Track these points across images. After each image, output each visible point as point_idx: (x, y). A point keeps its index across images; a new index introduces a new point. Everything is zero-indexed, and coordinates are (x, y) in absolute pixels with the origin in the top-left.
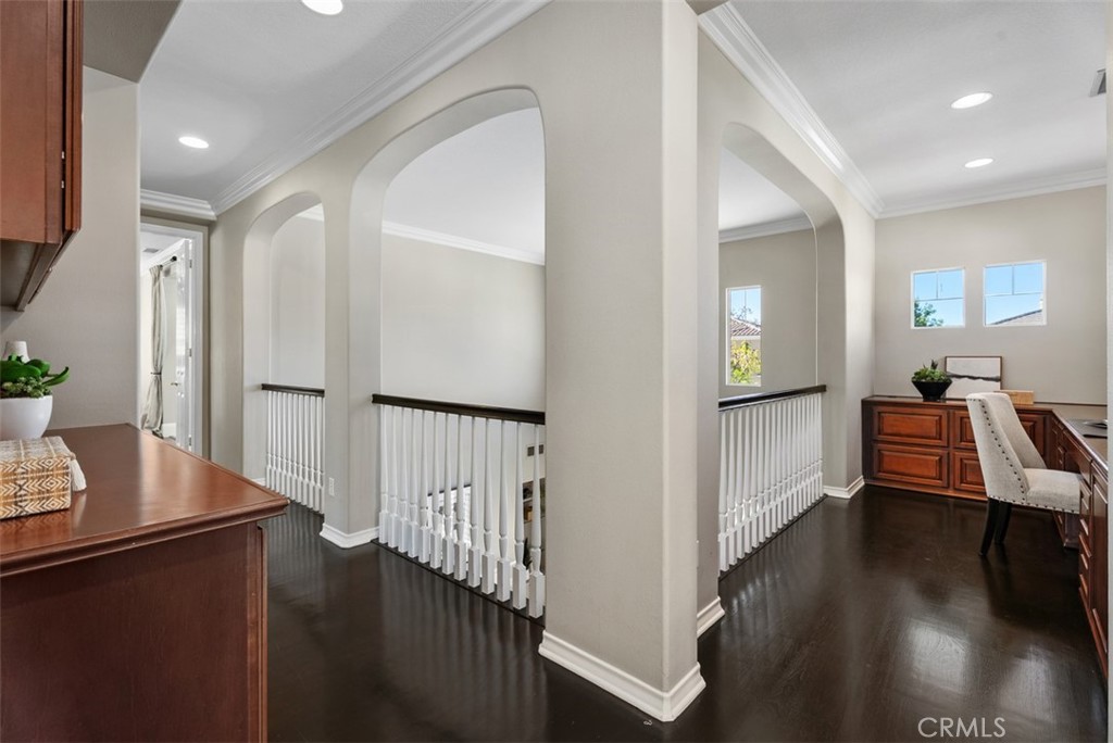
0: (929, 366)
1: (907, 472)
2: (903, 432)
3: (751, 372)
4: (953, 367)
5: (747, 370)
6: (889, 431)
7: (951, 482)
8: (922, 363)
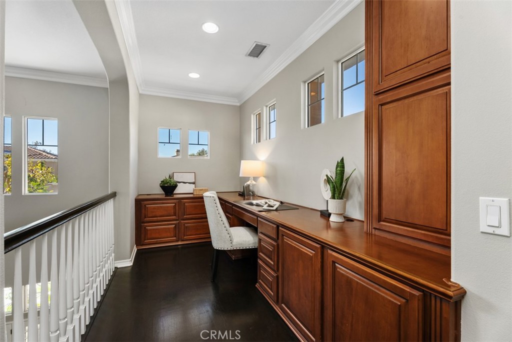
0: (168, 178)
1: (160, 237)
2: (158, 215)
3: (45, 182)
4: (177, 178)
5: (43, 181)
6: (151, 216)
7: (180, 238)
8: (164, 176)
